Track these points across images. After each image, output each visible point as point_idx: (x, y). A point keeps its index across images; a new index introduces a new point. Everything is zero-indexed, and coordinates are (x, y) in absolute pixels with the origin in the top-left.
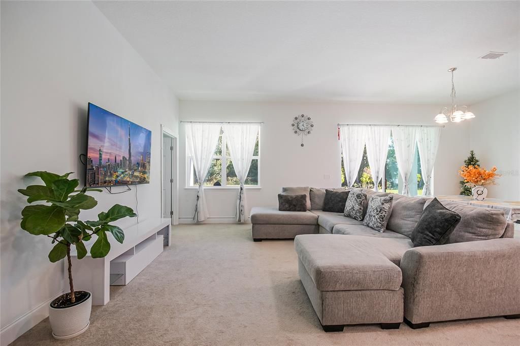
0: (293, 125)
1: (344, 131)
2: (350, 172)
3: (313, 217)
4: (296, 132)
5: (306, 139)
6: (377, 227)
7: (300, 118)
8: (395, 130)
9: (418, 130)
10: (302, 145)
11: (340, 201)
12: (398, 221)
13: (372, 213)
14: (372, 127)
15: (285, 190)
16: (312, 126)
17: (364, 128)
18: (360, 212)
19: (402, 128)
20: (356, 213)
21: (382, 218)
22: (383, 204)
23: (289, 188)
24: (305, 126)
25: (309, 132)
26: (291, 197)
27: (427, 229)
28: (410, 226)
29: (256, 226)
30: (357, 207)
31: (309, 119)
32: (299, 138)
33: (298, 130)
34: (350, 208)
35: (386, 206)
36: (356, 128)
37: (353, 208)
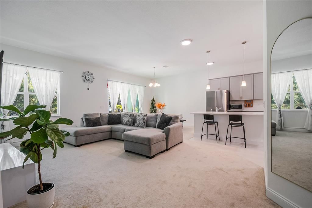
0: (83, 76)
1: (110, 83)
2: (113, 105)
3: (109, 128)
4: (84, 81)
5: (91, 86)
6: (143, 126)
7: (87, 73)
8: (130, 86)
9: (138, 87)
10: (88, 89)
11: (118, 119)
12: (150, 123)
13: (140, 121)
14: (122, 83)
15: (86, 115)
16: (94, 78)
17: (119, 83)
18: (132, 122)
19: (133, 85)
20: (130, 123)
21: (144, 122)
22: (144, 117)
23: (88, 114)
24: (90, 77)
25: (92, 82)
26: (93, 119)
27: (165, 122)
28: (154, 124)
29: (78, 138)
30: (130, 120)
31: (92, 74)
32: (86, 85)
33: (86, 80)
34: (127, 121)
35: (145, 118)
36: (115, 83)
37: (128, 121)
